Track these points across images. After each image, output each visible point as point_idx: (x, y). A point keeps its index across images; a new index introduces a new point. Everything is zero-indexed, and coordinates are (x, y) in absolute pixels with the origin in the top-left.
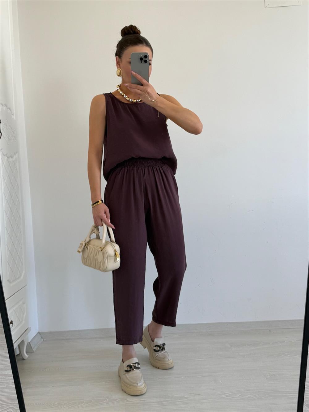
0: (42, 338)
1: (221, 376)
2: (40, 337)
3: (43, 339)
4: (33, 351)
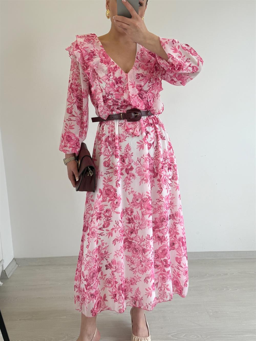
0: (17, 263)
1: (169, 312)
2: (16, 263)
3: (18, 265)
4: (8, 278)
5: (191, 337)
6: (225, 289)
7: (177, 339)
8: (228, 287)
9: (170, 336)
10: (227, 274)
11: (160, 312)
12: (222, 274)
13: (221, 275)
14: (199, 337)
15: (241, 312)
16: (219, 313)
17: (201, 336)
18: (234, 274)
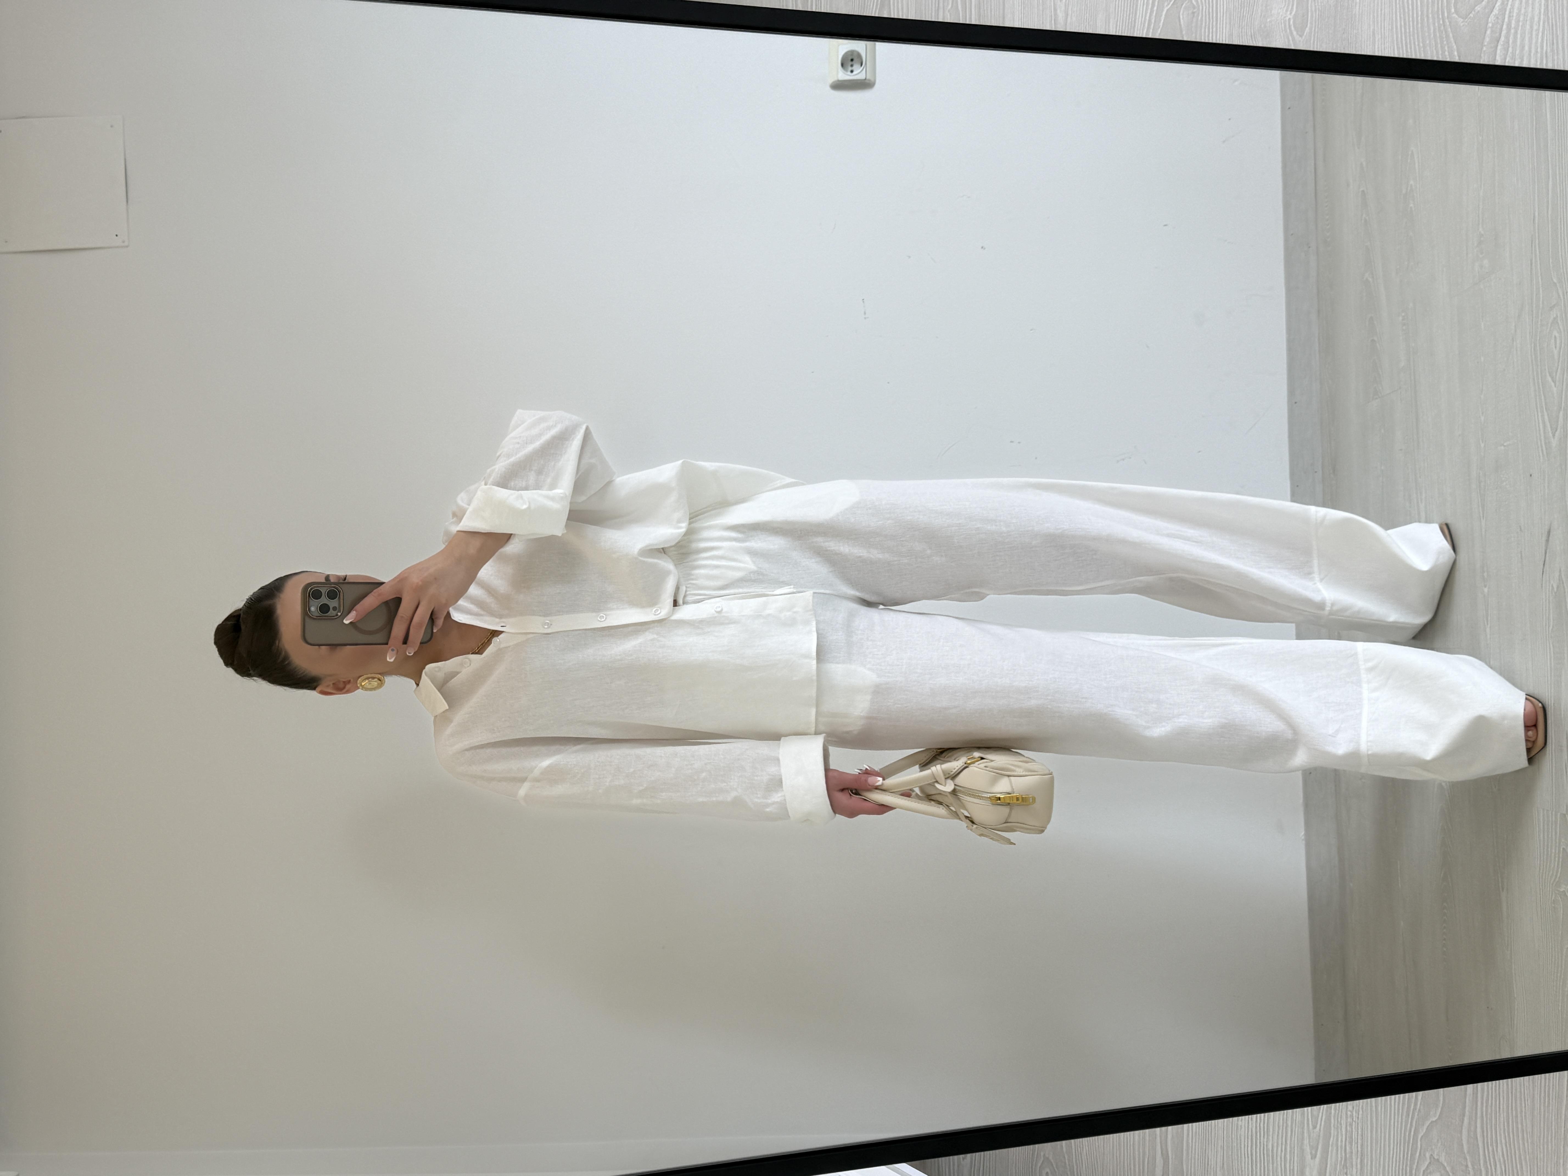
5: (1556, 352)
6: (1412, 205)
7: (1561, 413)
8: (1404, 191)
9: (1554, 443)
10: (1363, 191)
11: (1482, 484)
12: (1364, 216)
13: (1366, 220)
14: (1557, 316)
15: (1481, 138)
16: (1482, 232)
17: (1552, 308)
18: (1364, 164)
